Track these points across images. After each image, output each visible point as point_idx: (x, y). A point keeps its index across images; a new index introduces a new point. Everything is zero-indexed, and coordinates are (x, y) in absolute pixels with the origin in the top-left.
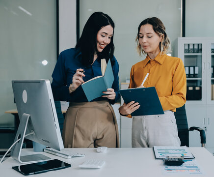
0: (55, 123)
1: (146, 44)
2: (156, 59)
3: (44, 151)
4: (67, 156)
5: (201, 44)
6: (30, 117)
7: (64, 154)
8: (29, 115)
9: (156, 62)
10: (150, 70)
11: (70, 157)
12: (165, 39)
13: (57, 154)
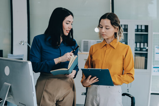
1: (104, 34)
2: (111, 44)
5: (127, 25)
9: (111, 46)
10: (105, 51)
12: (120, 30)
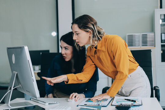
0: (32, 78)
3: (31, 100)
4: (45, 103)
6: (17, 73)
7: (43, 102)
8: (16, 73)
11: (47, 104)
13: (39, 102)
